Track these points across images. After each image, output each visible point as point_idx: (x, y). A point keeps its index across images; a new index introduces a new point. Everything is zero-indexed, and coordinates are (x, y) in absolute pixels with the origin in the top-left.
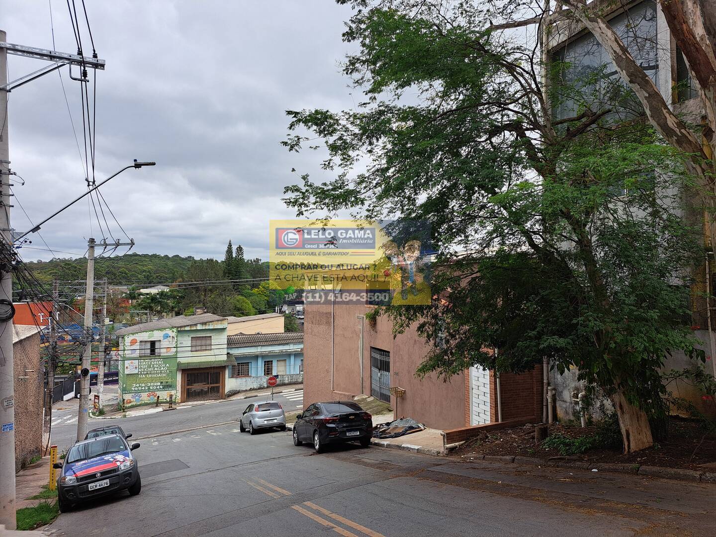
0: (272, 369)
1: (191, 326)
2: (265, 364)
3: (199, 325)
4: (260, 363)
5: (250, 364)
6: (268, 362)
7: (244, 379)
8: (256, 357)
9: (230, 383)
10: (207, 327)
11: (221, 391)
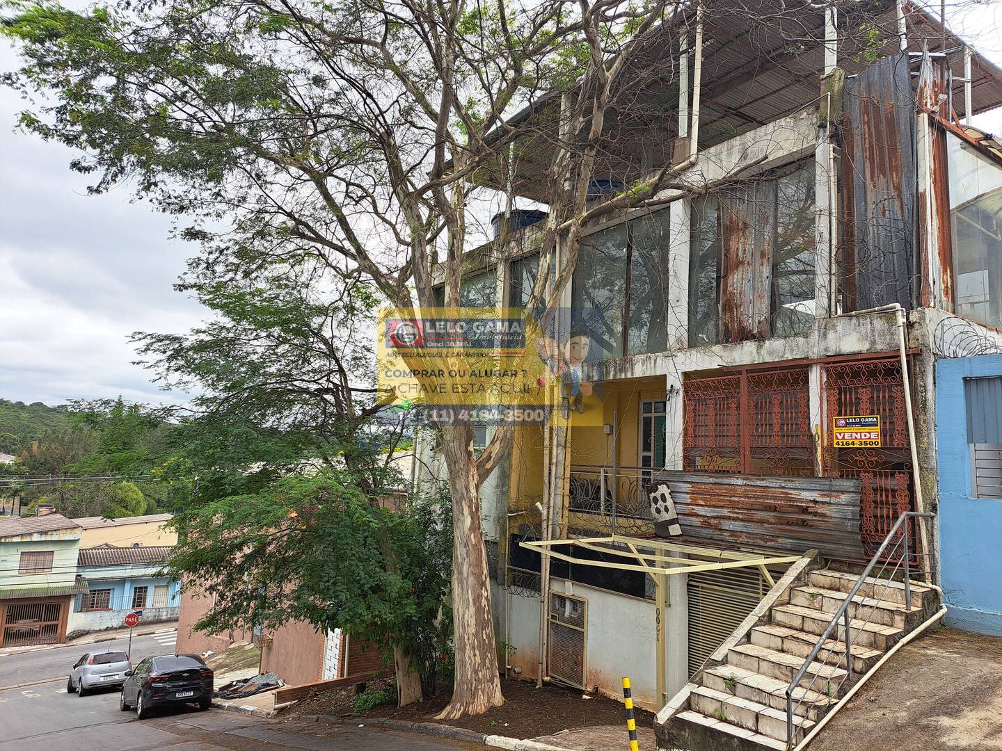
0: (145, 598)
1: (22, 535)
2: (135, 592)
3: (35, 534)
4: (128, 591)
5: (111, 592)
6: (140, 588)
7: (98, 614)
8: (122, 581)
9: (75, 620)
10: (48, 538)
11: (59, 631)
